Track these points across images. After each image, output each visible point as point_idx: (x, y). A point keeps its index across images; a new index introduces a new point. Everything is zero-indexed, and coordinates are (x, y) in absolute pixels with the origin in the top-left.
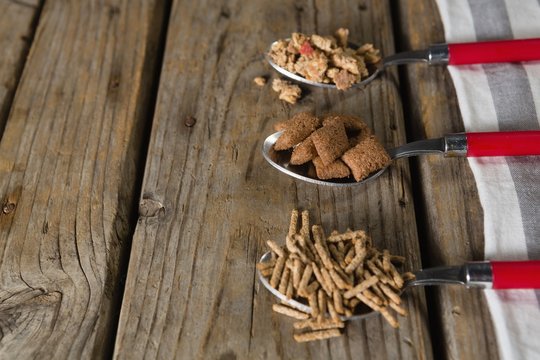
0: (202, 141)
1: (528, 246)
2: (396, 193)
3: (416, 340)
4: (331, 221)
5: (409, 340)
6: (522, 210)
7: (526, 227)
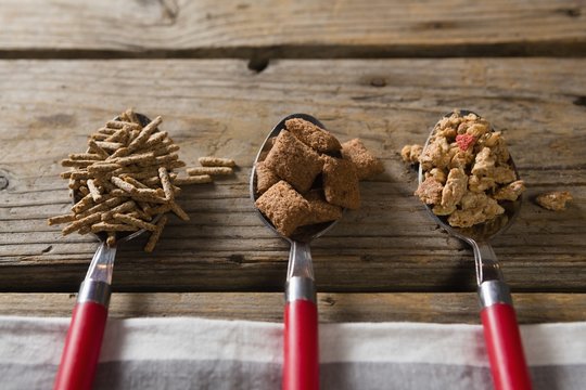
0: (347, 92)
1: (129, 362)
2: (253, 253)
3: (50, 257)
4: (217, 194)
5: (51, 251)
6: (184, 361)
7: (158, 363)
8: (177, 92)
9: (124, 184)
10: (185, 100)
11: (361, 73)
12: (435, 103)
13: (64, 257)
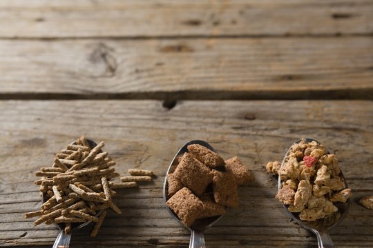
0: (229, 124)
2: (165, 238)
3: (25, 240)
5: (26, 236)
8: (115, 123)
9: (77, 189)
10: (120, 129)
11: (238, 110)
12: (289, 131)
13: (35, 240)
